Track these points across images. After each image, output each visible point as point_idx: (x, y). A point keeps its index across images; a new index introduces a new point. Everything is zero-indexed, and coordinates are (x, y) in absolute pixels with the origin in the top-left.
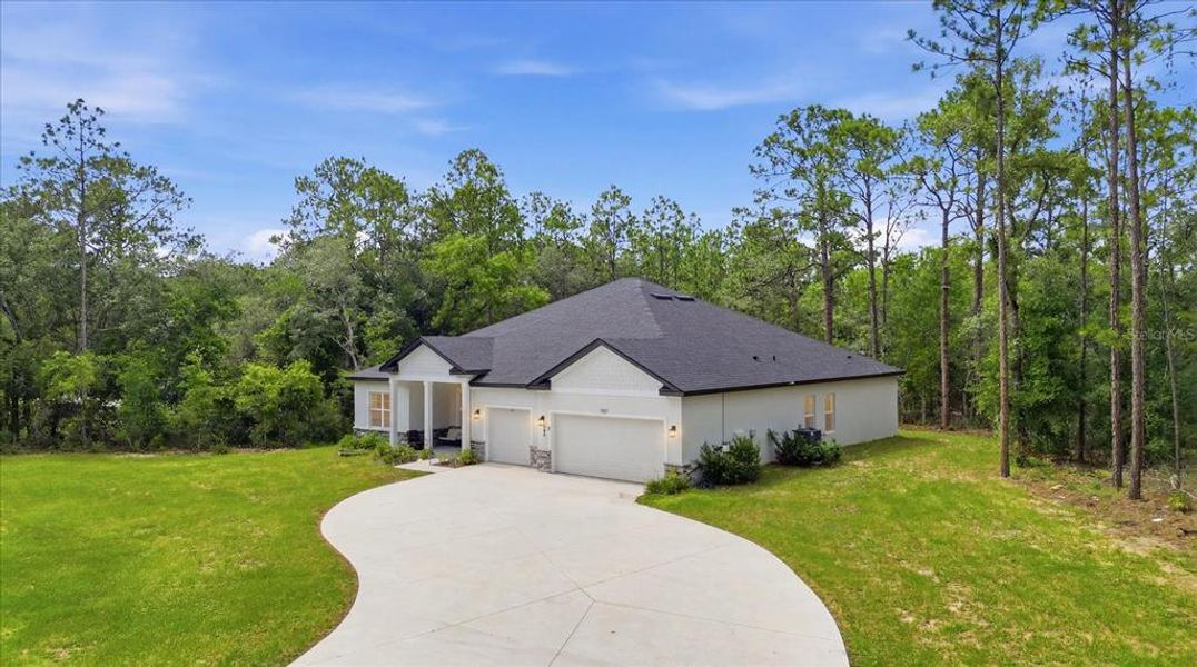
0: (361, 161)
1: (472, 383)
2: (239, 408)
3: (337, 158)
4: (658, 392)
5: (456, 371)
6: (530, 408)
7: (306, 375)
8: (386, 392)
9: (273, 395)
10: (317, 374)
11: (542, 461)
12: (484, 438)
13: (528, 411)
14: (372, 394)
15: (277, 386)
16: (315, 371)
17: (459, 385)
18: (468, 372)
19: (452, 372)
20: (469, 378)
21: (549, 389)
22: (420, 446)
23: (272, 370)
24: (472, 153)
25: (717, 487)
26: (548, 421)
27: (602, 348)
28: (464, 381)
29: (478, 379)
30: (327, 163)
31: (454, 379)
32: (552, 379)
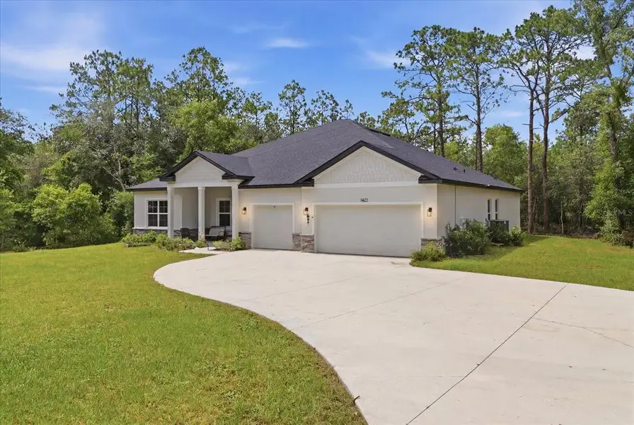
0: (118, 55)
1: (240, 187)
2: (35, 219)
3: (102, 51)
4: (418, 181)
5: (227, 176)
6: (293, 204)
7: (88, 194)
8: (163, 199)
9: (63, 206)
10: (97, 194)
11: (305, 243)
12: (251, 230)
13: (291, 207)
14: (150, 203)
15: (67, 200)
16: (95, 191)
17: (230, 188)
18: (239, 177)
19: (224, 177)
20: (238, 182)
21: (313, 186)
22: (195, 238)
23: (61, 190)
24: (200, 50)
25: (470, 257)
26: (311, 212)
27: (364, 148)
28: (234, 184)
29: (245, 183)
30: (94, 53)
31: (225, 183)
32: (315, 178)
